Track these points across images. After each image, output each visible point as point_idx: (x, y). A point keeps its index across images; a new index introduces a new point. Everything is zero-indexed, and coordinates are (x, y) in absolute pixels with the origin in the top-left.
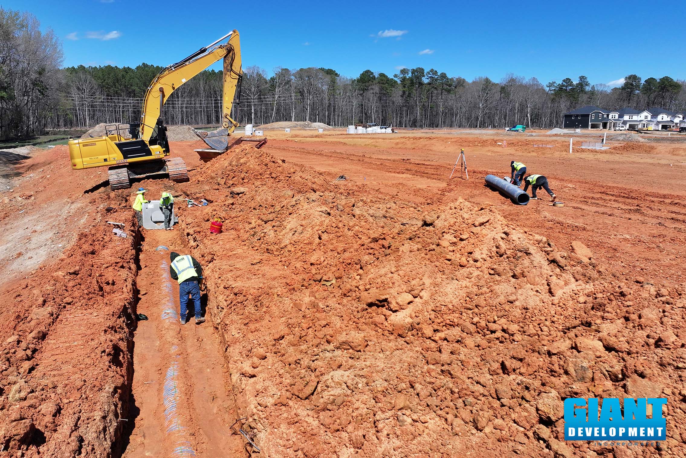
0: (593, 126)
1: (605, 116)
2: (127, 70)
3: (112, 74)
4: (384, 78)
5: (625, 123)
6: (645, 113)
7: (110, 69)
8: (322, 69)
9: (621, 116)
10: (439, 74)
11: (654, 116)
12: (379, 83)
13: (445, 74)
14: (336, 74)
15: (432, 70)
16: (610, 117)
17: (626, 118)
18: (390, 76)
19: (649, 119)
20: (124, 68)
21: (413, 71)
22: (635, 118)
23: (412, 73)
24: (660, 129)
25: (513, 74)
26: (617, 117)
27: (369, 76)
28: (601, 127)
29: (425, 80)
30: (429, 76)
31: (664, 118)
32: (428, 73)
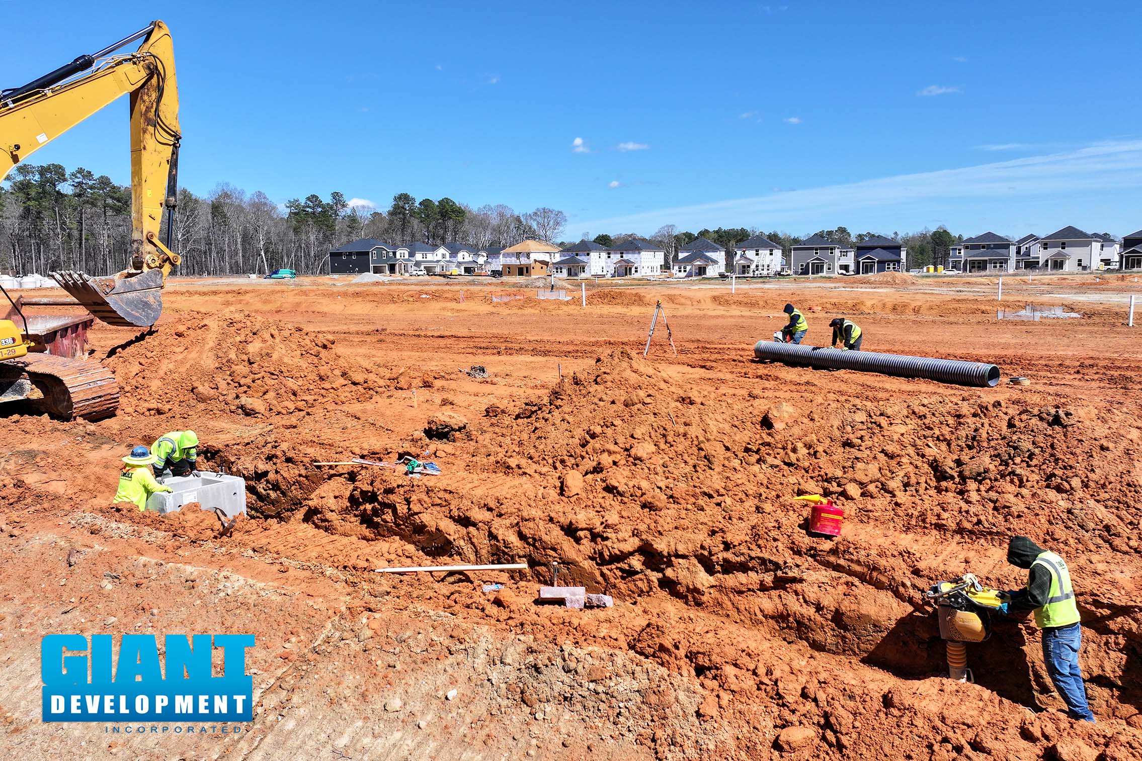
1: (391, 254)
5: (418, 264)
9: (412, 254)
10: (95, 177)
11: (454, 253)
13: (107, 178)
15: (80, 171)
16: (398, 256)
17: (419, 257)
19: (447, 258)
21: (43, 171)
22: (429, 256)
24: (463, 273)
26: (407, 257)
28: (387, 272)
29: (66, 188)
30: (77, 180)
31: (464, 257)
32: (74, 175)
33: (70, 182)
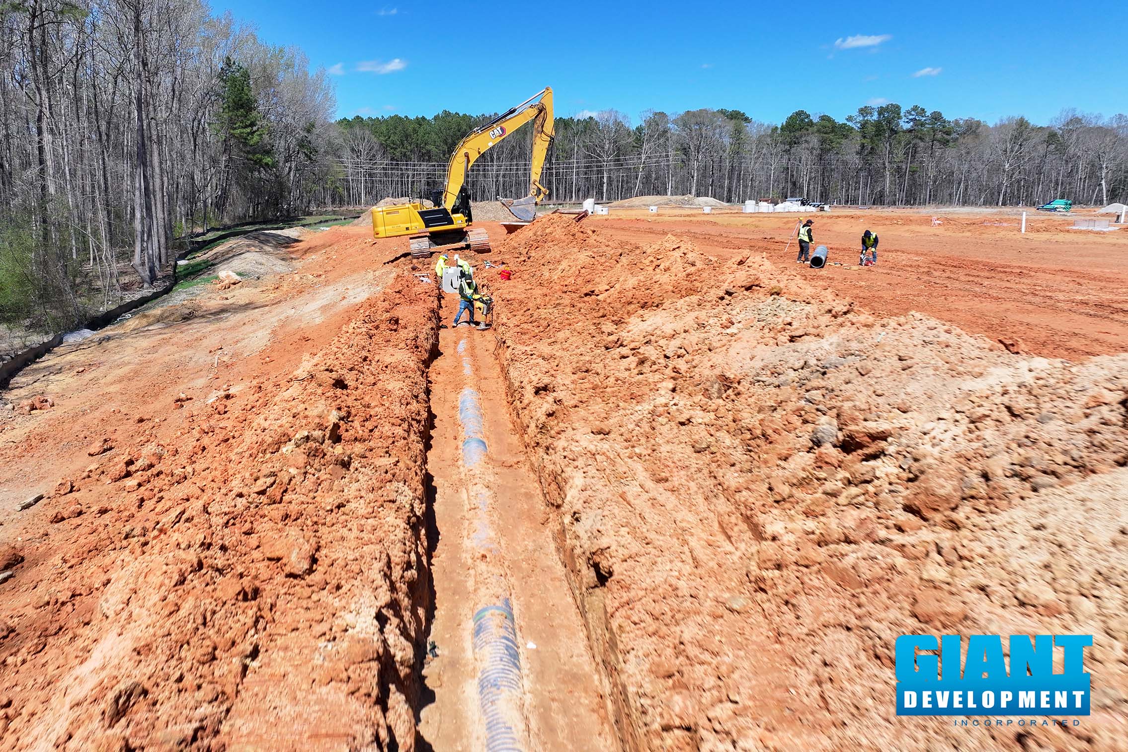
2: (421, 121)
3: (400, 128)
4: (827, 124)
7: (397, 121)
8: (723, 112)
10: (928, 113)
12: (819, 131)
13: (940, 114)
14: (747, 120)
18: (840, 120)
20: (417, 118)
21: (881, 111)
23: (880, 114)
27: (802, 120)
30: (911, 117)
32: (909, 112)
33: (904, 119)
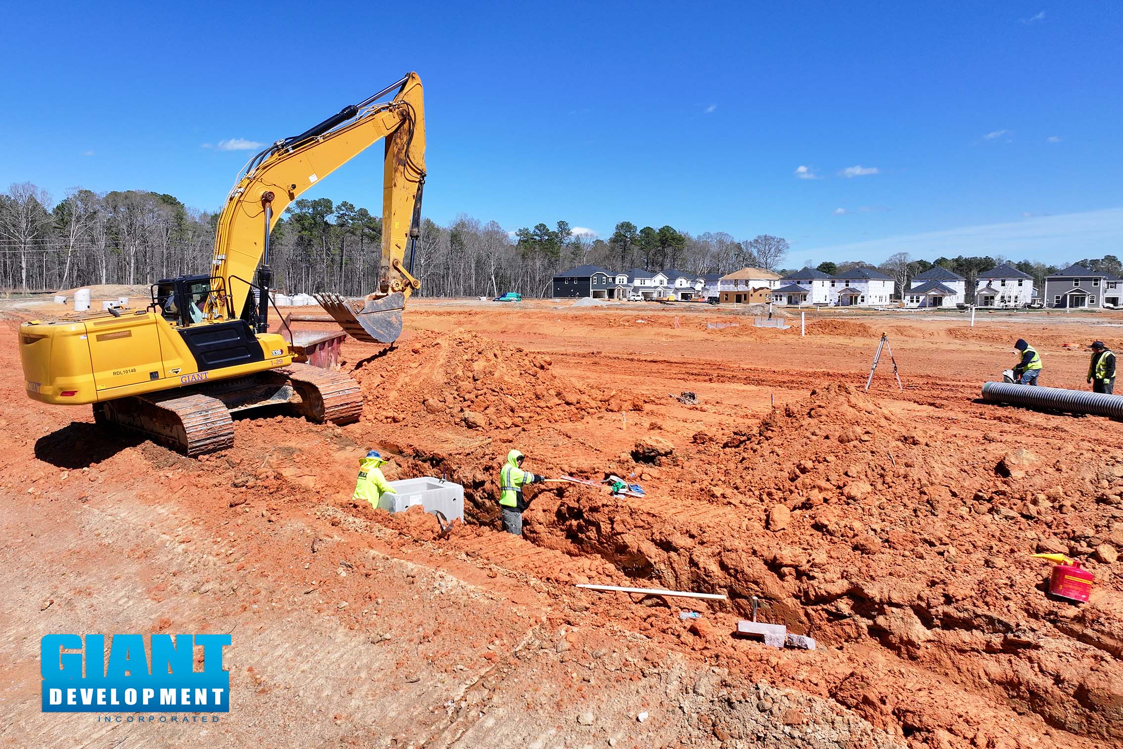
0: (597, 295)
1: (610, 280)
5: (636, 290)
6: (660, 277)
8: (154, 194)
9: (630, 280)
11: (672, 280)
13: (366, 211)
14: (180, 205)
15: (345, 204)
16: (617, 282)
17: (637, 282)
19: (665, 284)
21: (315, 204)
22: (648, 283)
23: (313, 207)
24: (680, 299)
25: (466, 215)
26: (625, 282)
28: (607, 297)
29: (331, 219)
30: (341, 212)
31: (682, 283)
32: (339, 207)
33: (336, 214)
